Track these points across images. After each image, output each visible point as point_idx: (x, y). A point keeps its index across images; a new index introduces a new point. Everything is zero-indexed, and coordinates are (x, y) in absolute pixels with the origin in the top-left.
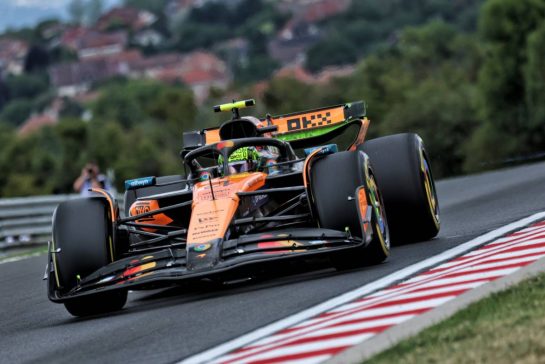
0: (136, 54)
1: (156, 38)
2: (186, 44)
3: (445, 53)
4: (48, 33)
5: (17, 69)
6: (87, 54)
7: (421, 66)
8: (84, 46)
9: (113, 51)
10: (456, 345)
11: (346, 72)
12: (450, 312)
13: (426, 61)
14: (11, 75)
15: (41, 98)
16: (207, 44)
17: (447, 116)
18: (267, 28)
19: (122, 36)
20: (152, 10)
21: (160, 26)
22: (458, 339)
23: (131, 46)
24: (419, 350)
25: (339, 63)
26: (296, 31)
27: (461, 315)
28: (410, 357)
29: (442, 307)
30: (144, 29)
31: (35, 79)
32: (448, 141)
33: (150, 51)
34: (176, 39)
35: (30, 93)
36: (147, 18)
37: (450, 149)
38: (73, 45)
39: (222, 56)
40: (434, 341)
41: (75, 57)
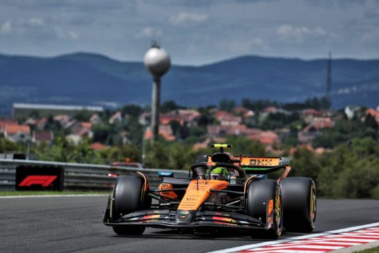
0: (244, 127)
1: (253, 123)
2: (265, 127)
3: (372, 152)
4: (210, 112)
6: (225, 123)
7: (362, 154)
8: (224, 120)
9: (234, 124)
11: (329, 151)
13: (363, 153)
14: (192, 126)
15: (203, 137)
16: (273, 129)
17: (368, 177)
18: (299, 127)
19: (239, 119)
20: (254, 110)
21: (256, 118)
23: (243, 123)
26: (310, 130)
31: (201, 129)
32: (366, 187)
33: (250, 126)
34: (260, 124)
35: (198, 134)
36: (251, 113)
37: (366, 190)
38: (220, 118)
39: (279, 134)
41: (219, 123)
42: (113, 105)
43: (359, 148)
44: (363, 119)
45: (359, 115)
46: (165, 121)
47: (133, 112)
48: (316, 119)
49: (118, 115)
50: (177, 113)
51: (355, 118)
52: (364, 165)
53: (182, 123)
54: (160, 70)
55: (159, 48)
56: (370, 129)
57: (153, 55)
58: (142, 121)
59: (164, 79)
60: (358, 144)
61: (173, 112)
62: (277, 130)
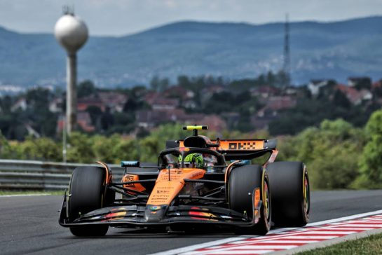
0: (182, 112)
1: (193, 106)
2: (208, 110)
3: (346, 136)
4: (138, 94)
5: (120, 109)
6: (156, 108)
7: (335, 140)
8: (156, 103)
9: (170, 108)
13: (337, 138)
14: (116, 112)
15: (130, 126)
16: (218, 112)
17: (345, 167)
18: (252, 109)
19: (176, 101)
20: (193, 90)
21: (197, 99)
23: (180, 107)
26: (266, 113)
30: (188, 99)
31: (128, 115)
33: (189, 111)
34: (203, 107)
35: (124, 122)
36: (190, 94)
38: (150, 102)
39: (226, 119)
41: (150, 108)
42: (15, 90)
43: (329, 133)
44: (331, 97)
45: (326, 92)
46: (83, 108)
47: (39, 97)
48: (273, 99)
49: (23, 104)
50: (97, 96)
51: (321, 95)
52: (338, 153)
53: (103, 109)
54: (75, 43)
55: (72, 15)
56: (340, 109)
57: (65, 25)
58: (53, 108)
59: (80, 54)
60: (327, 128)
61: (92, 96)
62: (224, 114)
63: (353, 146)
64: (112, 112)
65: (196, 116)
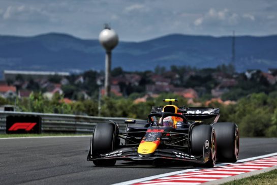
0: (172, 86)
1: (179, 82)
2: (187, 86)
3: (265, 103)
4: (148, 75)
5: (137, 84)
6: (158, 83)
7: (259, 105)
8: (158, 81)
9: (165, 84)
10: (271, 180)
12: (268, 171)
14: (135, 86)
16: (193, 87)
17: (263, 120)
18: (212, 85)
19: (169, 80)
20: (179, 74)
21: (181, 78)
22: (271, 178)
23: (171, 83)
24: (259, 179)
25: (232, 100)
27: (271, 172)
28: (256, 180)
29: (266, 169)
30: (177, 79)
31: (142, 88)
32: (261, 128)
33: (176, 85)
34: (184, 83)
36: (177, 76)
38: (154, 80)
39: (197, 91)
40: (264, 177)
41: (154, 83)
42: (78, 71)
43: (256, 101)
44: (258, 80)
45: (255, 77)
46: (115, 82)
47: (91, 76)
48: (225, 80)
49: (82, 79)
50: (124, 76)
51: (252, 79)
52: (259, 113)
53: (127, 83)
54: (110, 45)
55: (109, 29)
56: (263, 87)
57: (106, 35)
58: (99, 83)
59: (114, 51)
60: (255, 98)
61: (121, 76)
62: (197, 88)
63: (268, 109)
64: (132, 85)
65: (180, 89)
